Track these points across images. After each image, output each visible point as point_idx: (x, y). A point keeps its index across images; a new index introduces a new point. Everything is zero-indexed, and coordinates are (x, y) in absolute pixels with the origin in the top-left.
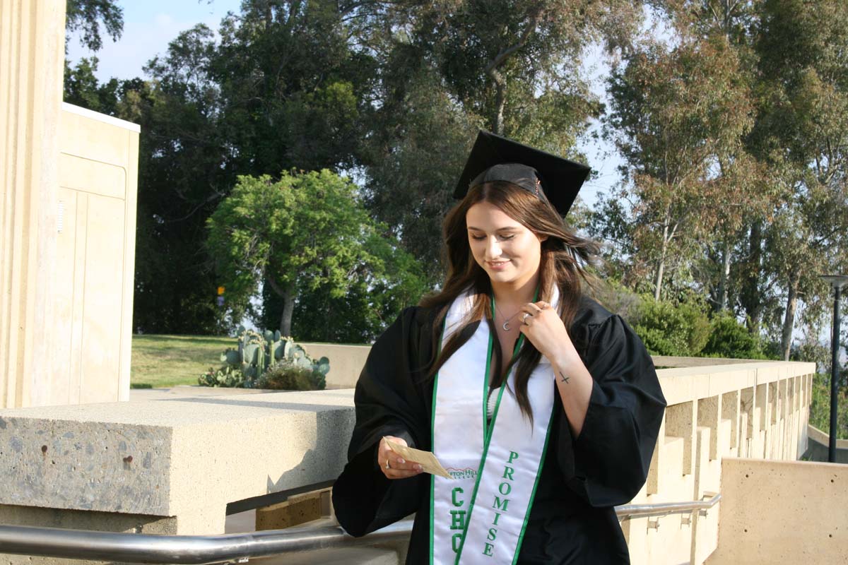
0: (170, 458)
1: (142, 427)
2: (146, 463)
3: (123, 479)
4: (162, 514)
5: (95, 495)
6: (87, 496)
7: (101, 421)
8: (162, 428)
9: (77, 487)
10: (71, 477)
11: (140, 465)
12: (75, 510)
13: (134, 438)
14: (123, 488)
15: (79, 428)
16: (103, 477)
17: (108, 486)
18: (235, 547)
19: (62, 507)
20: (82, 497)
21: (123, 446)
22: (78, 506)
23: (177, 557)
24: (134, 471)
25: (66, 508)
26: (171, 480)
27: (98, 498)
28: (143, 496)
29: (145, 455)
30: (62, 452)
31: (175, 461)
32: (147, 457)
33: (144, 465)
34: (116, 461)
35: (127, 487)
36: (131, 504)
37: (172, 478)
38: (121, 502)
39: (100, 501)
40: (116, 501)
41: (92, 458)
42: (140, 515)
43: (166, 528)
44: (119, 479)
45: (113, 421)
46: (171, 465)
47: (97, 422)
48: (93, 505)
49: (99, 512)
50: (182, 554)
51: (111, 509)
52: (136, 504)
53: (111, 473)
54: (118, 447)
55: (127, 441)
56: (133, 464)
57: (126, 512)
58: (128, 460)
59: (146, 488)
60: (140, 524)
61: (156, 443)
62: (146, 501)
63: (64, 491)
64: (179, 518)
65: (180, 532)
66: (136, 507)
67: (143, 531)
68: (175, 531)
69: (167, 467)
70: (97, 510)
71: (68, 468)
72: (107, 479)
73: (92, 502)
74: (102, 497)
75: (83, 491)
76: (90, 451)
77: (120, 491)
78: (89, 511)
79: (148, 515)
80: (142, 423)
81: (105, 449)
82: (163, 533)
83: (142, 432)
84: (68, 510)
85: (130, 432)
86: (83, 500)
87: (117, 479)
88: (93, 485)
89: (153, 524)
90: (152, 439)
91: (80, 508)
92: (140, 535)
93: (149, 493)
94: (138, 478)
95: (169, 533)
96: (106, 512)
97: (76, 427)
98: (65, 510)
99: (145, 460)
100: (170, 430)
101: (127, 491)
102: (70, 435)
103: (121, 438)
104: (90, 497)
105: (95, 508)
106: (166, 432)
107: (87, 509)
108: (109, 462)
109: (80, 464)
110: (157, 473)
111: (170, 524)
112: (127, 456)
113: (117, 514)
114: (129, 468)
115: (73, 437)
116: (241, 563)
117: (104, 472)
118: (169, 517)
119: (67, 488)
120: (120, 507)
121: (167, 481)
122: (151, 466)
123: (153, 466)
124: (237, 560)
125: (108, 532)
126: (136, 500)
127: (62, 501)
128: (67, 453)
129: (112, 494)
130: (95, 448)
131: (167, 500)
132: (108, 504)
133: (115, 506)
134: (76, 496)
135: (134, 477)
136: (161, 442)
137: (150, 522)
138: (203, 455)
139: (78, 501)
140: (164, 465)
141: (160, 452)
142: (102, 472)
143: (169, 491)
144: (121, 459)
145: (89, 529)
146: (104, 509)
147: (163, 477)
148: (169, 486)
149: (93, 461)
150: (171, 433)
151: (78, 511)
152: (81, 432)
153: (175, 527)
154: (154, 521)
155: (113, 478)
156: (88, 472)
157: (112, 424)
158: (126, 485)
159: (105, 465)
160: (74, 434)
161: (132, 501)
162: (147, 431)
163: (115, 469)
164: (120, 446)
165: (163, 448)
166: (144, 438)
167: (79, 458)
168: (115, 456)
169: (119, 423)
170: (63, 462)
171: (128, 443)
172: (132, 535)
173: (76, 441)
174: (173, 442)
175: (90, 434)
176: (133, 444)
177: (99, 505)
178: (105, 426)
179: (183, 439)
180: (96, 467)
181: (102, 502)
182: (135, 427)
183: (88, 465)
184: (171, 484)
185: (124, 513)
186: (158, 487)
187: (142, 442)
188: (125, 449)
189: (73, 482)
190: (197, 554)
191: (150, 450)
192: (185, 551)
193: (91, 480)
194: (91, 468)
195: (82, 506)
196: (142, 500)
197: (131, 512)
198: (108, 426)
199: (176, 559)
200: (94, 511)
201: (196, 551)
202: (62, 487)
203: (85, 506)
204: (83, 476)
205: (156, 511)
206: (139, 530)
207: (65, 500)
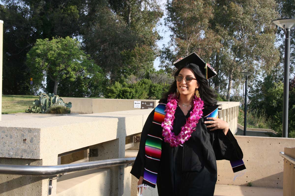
0: (40, 139)
1: (30, 129)
2: (31, 141)
3: (23, 147)
4: (37, 159)
5: (13, 153)
6: (10, 153)
7: (15, 127)
8: (37, 129)
9: (7, 150)
10: (4, 146)
11: (29, 142)
12: (6, 158)
13: (27, 132)
14: (23, 150)
15: (7, 129)
16: (16, 146)
17: (18, 149)
18: (63, 170)
19: (2, 157)
20: (9, 153)
21: (23, 135)
22: (7, 157)
23: (44, 173)
24: (27, 144)
25: (3, 157)
26: (40, 147)
27: (14, 153)
28: (30, 152)
29: (31, 138)
30: (1, 138)
31: (42, 140)
32: (32, 139)
33: (31, 142)
34: (21, 141)
35: (25, 149)
36: (26, 155)
37: (40, 146)
38: (23, 155)
39: (15, 154)
40: (21, 154)
41: (12, 140)
42: (29, 159)
43: (39, 163)
44: (22, 147)
45: (19, 126)
46: (40, 141)
47: (13, 127)
48: (13, 156)
49: (14, 158)
50: (46, 172)
51: (19, 157)
52: (28, 155)
53: (19, 145)
54: (21, 136)
55: (24, 134)
56: (26, 142)
57: (24, 158)
58: (25, 140)
59: (32, 150)
60: (29, 162)
61: (34, 134)
62: (32, 154)
63: (2, 151)
64: (43, 160)
65: (43, 165)
66: (28, 156)
67: (30, 164)
68: (42, 164)
69: (39, 142)
70: (14, 157)
71: (3, 143)
72: (17, 147)
73: (12, 155)
74: (16, 153)
75: (9, 151)
76: (11, 137)
77: (22, 151)
78: (11, 158)
79: (32, 159)
80: (30, 127)
81: (16, 136)
82: (38, 165)
83: (30, 130)
84: (4, 158)
85: (26, 130)
86: (9, 154)
87: (21, 146)
88: (12, 149)
89: (34, 162)
90: (33, 133)
91: (8, 157)
92: (29, 166)
93: (33, 151)
94: (29, 146)
95: (40, 165)
96: (17, 158)
97: (6, 129)
98: (2, 158)
99: (31, 140)
100: (39, 130)
101: (25, 151)
102: (4, 132)
103: (22, 132)
104: (12, 153)
105: (13, 157)
106: (38, 130)
107: (11, 157)
108: (18, 141)
109: (7, 142)
110: (35, 144)
111: (40, 162)
112: (24, 139)
113: (21, 159)
114: (25, 143)
115: (5, 132)
116: (65, 175)
117: (16, 144)
118: (40, 160)
119: (3, 150)
120: (22, 156)
121: (39, 147)
122: (33, 142)
123: (34, 142)
124: (63, 174)
125: (18, 165)
126: (28, 154)
127: (1, 155)
128: (3, 138)
129: (19, 152)
130: (13, 136)
131: (39, 154)
132: (18, 156)
133: (21, 156)
134: (6, 153)
135: (27, 146)
136: (37, 134)
137: (33, 162)
138: (50, 138)
139: (7, 154)
140: (38, 142)
141: (36, 137)
142: (15, 144)
143: (40, 150)
144: (22, 140)
145: (11, 164)
146: (17, 157)
147: (38, 146)
148: (39, 149)
149: (12, 141)
150: (40, 131)
151: (7, 158)
152: (8, 131)
153: (42, 163)
154: (34, 161)
155: (20, 146)
156: (11, 145)
157: (19, 128)
158: (24, 149)
159: (16, 142)
160: (5, 131)
161: (27, 154)
162: (32, 130)
163: (20, 143)
164: (22, 135)
165: (37, 136)
166: (30, 132)
167: (7, 140)
168: (20, 138)
169: (21, 127)
170: (2, 141)
171: (25, 134)
172: (27, 166)
173: (6, 134)
174: (41, 133)
175: (11, 131)
176: (27, 135)
177: (15, 156)
178: (16, 128)
179: (44, 133)
180: (13, 143)
181: (16, 155)
182: (27, 128)
183: (10, 142)
184: (40, 148)
185: (24, 159)
186: (36, 149)
187: (30, 134)
188: (24, 136)
189: (5, 148)
190: (51, 172)
191: (33, 136)
192: (46, 171)
193: (12, 147)
194: (11, 143)
195: (8, 156)
196: (30, 154)
197: (26, 158)
198: (17, 128)
199: (44, 174)
200: (13, 158)
201: (50, 171)
202: (1, 150)
203: (10, 156)
204: (9, 146)
205: (35, 158)
206: (29, 164)
207: (2, 154)
